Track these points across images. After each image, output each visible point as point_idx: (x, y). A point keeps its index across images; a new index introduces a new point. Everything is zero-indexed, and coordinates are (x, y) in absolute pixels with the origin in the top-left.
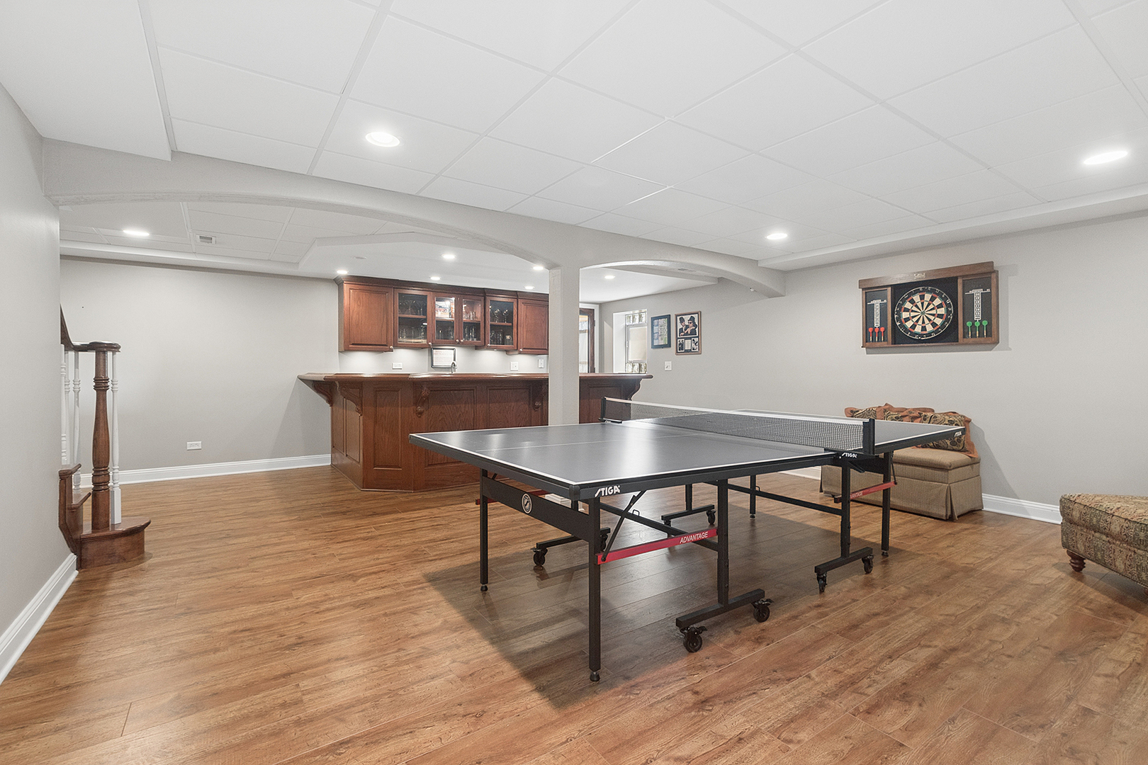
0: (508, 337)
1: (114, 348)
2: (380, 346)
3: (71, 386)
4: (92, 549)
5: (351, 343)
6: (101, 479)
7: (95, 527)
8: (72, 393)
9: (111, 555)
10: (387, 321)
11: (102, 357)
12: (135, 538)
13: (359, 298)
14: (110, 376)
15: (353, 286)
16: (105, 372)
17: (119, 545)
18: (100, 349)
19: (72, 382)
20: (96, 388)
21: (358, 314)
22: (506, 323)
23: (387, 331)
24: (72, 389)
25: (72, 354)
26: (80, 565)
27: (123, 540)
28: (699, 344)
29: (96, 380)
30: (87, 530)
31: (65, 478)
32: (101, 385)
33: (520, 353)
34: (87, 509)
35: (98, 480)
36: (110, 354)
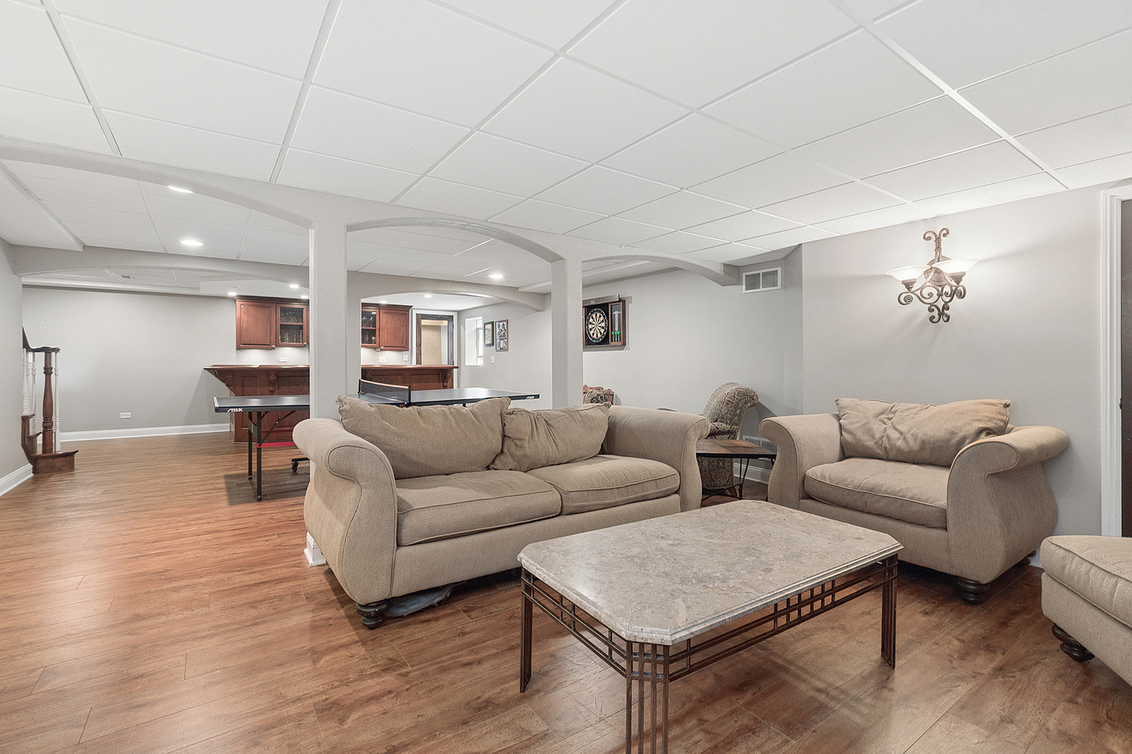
0: (373, 338)
1: (57, 350)
2: (265, 346)
3: (31, 372)
4: (42, 463)
5: (244, 344)
6: (48, 425)
7: (44, 451)
8: (31, 377)
9: (53, 467)
10: (270, 328)
11: (48, 356)
12: (68, 459)
13: (248, 312)
14: (53, 366)
15: (241, 303)
16: (50, 363)
17: (59, 462)
18: (47, 351)
19: (31, 370)
20: (44, 373)
21: (247, 322)
22: (371, 328)
23: (270, 335)
24: (31, 374)
25: (31, 354)
26: (35, 471)
27: (61, 459)
28: (507, 343)
29: (44, 369)
30: (39, 451)
31: (25, 420)
32: (48, 371)
33: (382, 350)
34: (40, 440)
35: (45, 425)
36: (53, 353)
